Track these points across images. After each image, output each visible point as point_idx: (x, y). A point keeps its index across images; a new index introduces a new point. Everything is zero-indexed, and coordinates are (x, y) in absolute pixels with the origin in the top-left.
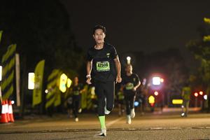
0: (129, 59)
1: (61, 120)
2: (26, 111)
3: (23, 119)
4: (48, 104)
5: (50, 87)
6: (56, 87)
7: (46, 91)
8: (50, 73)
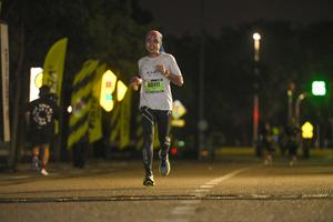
0: (257, 37)
1: (103, 173)
2: (22, 152)
3: (15, 171)
4: (72, 139)
5: (77, 99)
6: (92, 99)
7: (70, 109)
8: (79, 68)
